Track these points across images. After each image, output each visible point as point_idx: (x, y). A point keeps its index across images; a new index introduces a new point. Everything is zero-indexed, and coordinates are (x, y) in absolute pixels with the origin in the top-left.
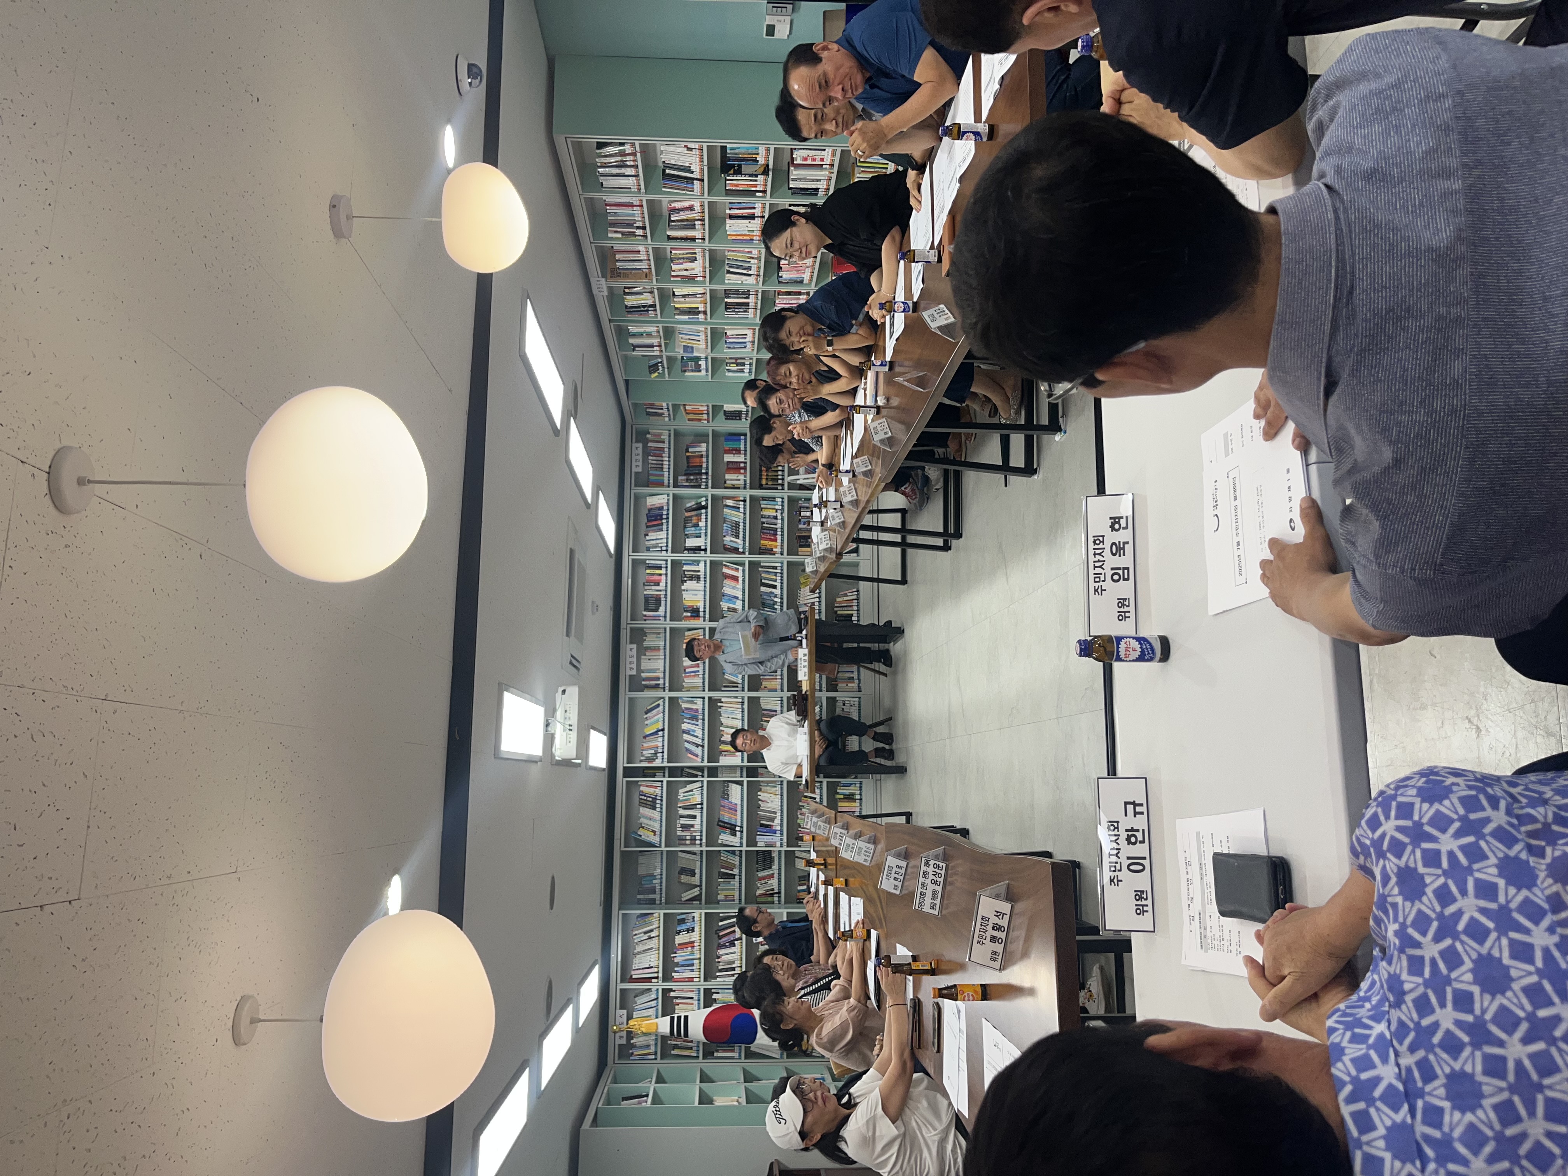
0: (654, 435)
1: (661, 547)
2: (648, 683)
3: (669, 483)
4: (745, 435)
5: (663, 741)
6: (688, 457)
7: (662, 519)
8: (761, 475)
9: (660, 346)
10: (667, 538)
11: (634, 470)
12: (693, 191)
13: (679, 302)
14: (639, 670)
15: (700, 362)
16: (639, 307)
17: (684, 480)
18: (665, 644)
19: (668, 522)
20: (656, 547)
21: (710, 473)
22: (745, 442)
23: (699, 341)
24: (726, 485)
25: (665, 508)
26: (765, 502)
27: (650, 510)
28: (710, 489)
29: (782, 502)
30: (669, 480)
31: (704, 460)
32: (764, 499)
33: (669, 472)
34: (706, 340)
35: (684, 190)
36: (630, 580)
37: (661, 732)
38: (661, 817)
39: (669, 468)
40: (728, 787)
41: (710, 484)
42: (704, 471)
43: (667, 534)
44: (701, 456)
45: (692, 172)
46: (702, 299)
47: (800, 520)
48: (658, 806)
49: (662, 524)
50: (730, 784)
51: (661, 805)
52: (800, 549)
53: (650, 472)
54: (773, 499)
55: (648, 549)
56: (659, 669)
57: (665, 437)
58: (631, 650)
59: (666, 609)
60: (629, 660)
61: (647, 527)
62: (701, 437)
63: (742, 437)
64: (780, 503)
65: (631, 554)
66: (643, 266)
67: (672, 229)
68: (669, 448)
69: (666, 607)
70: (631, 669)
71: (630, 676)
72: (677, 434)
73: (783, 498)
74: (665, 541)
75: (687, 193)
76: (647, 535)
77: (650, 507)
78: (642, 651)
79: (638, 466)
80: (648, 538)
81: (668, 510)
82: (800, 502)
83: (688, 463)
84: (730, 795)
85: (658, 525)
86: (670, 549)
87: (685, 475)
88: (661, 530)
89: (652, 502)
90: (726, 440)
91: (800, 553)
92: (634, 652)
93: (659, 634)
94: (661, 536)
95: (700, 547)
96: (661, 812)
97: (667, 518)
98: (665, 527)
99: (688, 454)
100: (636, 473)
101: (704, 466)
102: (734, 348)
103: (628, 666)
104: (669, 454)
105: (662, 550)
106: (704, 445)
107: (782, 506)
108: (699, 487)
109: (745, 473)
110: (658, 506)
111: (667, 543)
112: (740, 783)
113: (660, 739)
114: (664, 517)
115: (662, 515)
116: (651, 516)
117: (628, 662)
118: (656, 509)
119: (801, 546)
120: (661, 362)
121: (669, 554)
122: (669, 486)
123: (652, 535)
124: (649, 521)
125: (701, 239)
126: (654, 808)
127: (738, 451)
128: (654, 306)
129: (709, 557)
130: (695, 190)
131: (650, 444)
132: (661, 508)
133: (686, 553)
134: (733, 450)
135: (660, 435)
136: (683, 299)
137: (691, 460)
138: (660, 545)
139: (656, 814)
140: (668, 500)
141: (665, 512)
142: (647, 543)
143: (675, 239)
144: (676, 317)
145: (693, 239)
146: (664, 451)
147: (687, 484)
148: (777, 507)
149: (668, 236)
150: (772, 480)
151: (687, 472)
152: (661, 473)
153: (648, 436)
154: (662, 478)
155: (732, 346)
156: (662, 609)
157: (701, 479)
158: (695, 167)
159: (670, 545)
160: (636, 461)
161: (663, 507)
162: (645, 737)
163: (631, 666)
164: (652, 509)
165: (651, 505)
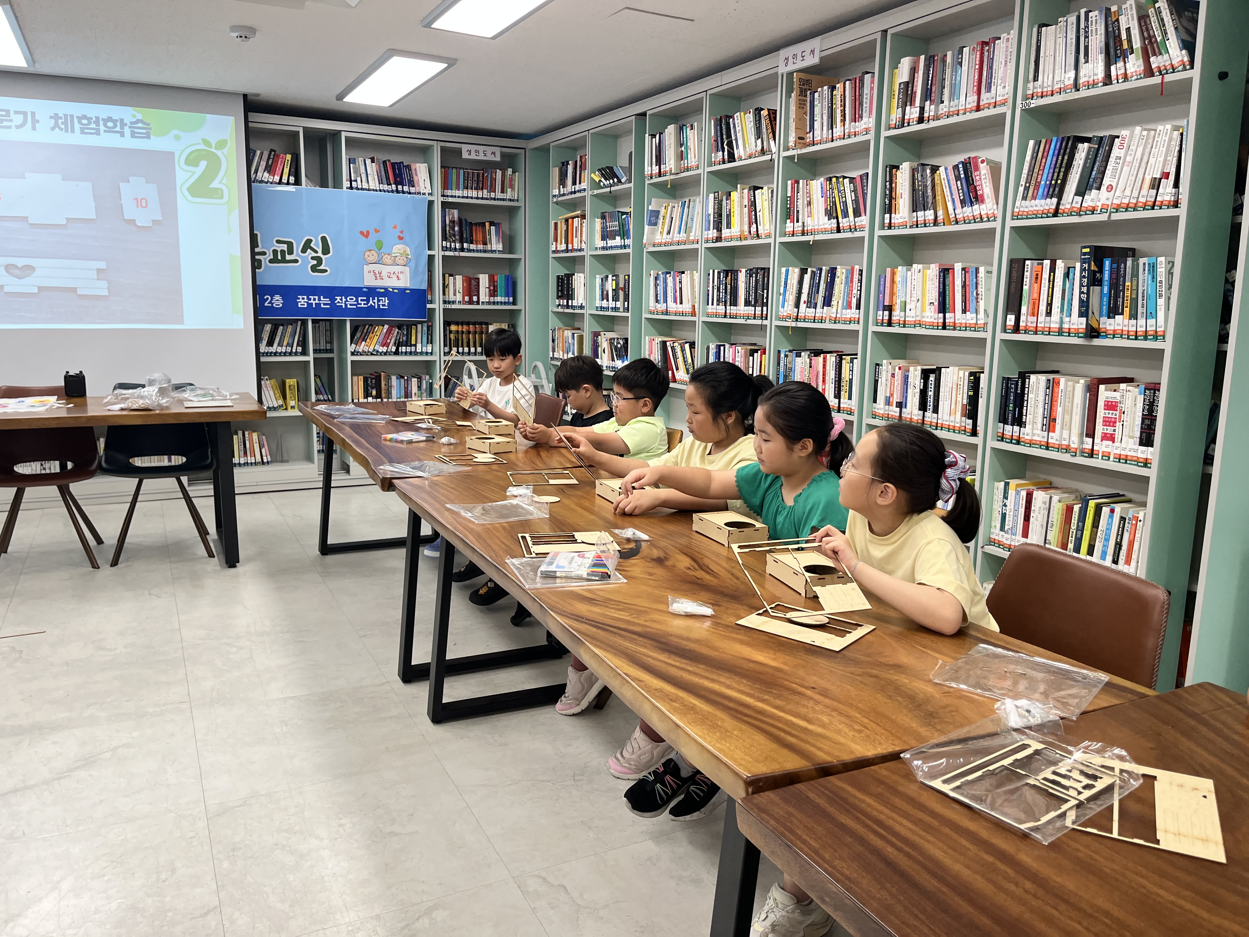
0: (511, 180)
1: (356, 181)
3: (447, 196)
4: (514, 303)
6: (483, 225)
7: (397, 184)
8: (462, 324)
9: (660, 175)
10: (369, 190)
11: (465, 148)
12: (1024, 198)
13: (742, 198)
15: (618, 238)
16: (729, 136)
17: (453, 217)
19: (392, 192)
20: (355, 172)
21: (462, 254)
22: (505, 303)
23: (669, 233)
24: (447, 275)
25: (412, 190)
26: (425, 328)
27: (408, 167)
28: (442, 253)
29: (427, 353)
30: (452, 196)
31: (481, 247)
32: (430, 329)
33: (463, 197)
34: (671, 244)
35: (1029, 181)
39: (467, 197)
41: (448, 253)
42: (465, 245)
43: (374, 191)
44: (485, 243)
45: (1081, 192)
46: (747, 233)
47: (403, 377)
49: (389, 184)
52: (361, 378)
53: (462, 171)
54: (430, 341)
55: (351, 161)
57: (509, 194)
61: (384, 162)
62: (510, 244)
63: (511, 299)
64: (424, 350)
65: (345, 136)
66: (820, 131)
67: (913, 171)
68: (494, 199)
72: (511, 212)
73: (431, 354)
74: (365, 186)
75: (1021, 189)
76: (373, 161)
77: (413, 168)
79: (470, 154)
80: (368, 161)
81: (409, 193)
82: (427, 377)
83: (476, 224)
85: (388, 178)
87: (460, 220)
88: (380, 182)
89: (421, 171)
90: (507, 278)
91: (355, 378)
94: (370, 182)
97: (398, 192)
98: (386, 187)
99: (487, 224)
100: (460, 151)
101: (473, 247)
102: (656, 285)
104: (487, 199)
105: (351, 181)
106: (500, 247)
107: (421, 353)
108: (444, 238)
109: (465, 303)
110: (415, 179)
111: (362, 189)
114: (400, 188)
115: (403, 185)
116: (399, 169)
118: (411, 176)
119: (366, 380)
120: (619, 181)
122: (443, 196)
123: (372, 168)
124: (393, 164)
125: (890, 223)
127: (493, 292)
128: (732, 157)
130: (1027, 203)
131: (499, 173)
132: (412, 184)
134: (494, 287)
135: (512, 186)
136: (746, 202)
137: (480, 229)
138: (359, 179)
140: (425, 194)
141: (406, 188)
142: (361, 160)
143: (890, 180)
144: (711, 196)
145: (889, 209)
146: (490, 192)
147: (447, 222)
148: (419, 346)
149: (897, 168)
150: (457, 340)
151: (464, 222)
152: (461, 186)
153: (510, 171)
154: (454, 186)
155: (661, 282)
157: (454, 242)
158: (1093, 198)
160: (476, 151)
161: (413, 186)
164: (410, 170)
165: (416, 170)
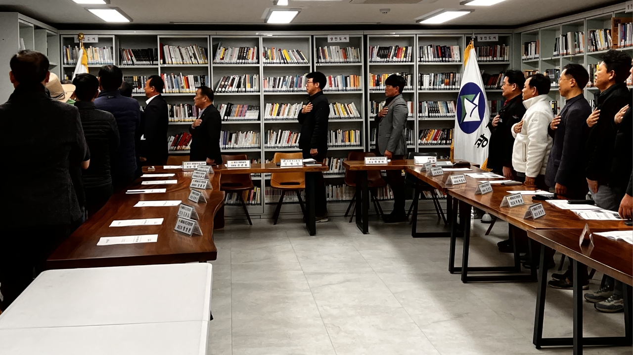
1: (423, 57)
2: (321, 51)
5: (277, 63)
7: (442, 57)
10: (428, 61)
14: (329, 45)
18: (351, 62)
19: (440, 61)
20: (423, 54)
27: (449, 48)
36: (398, 36)
37: (283, 62)
38: (233, 63)
40: (256, 109)
43: (432, 61)
48: (241, 61)
49: (438, 57)
50: (258, 111)
51: (241, 63)
55: (421, 48)
56: (331, 58)
58: (345, 38)
59: (378, 62)
60: (338, 37)
61: (437, 47)
65: (418, 36)
69: (381, 62)
70: (332, 39)
71: (327, 38)
72: (505, 67)
74: (427, 60)
76: (431, 47)
78: (344, 47)
80: (429, 47)
81: (449, 61)
84: (252, 111)
85: (438, 55)
86: (422, 63)
88: (434, 57)
89: (455, 50)
92: (343, 41)
93: (358, 58)
94: (430, 57)
95: (423, 85)
96: (236, 63)
97: (443, 61)
98: (437, 59)
103: (334, 37)
110: (452, 54)
111: (426, 61)
112: (259, 119)
113: (278, 61)
114: (444, 59)
115: (445, 58)
116: (444, 49)
117: (336, 36)
118: (450, 52)
121: (418, 63)
123: (431, 50)
124: (441, 48)
126: (239, 58)
129: (416, 91)
131: (499, 47)
132: (450, 56)
133: (418, 75)
135: (505, 54)
139: (235, 60)
140: (456, 61)
141: (447, 59)
142: (425, 47)
146: (493, 57)
153: (504, 45)
156: (379, 59)
159: (424, 63)
162: (280, 50)
163: (334, 39)
164: (450, 49)
165: (453, 49)
